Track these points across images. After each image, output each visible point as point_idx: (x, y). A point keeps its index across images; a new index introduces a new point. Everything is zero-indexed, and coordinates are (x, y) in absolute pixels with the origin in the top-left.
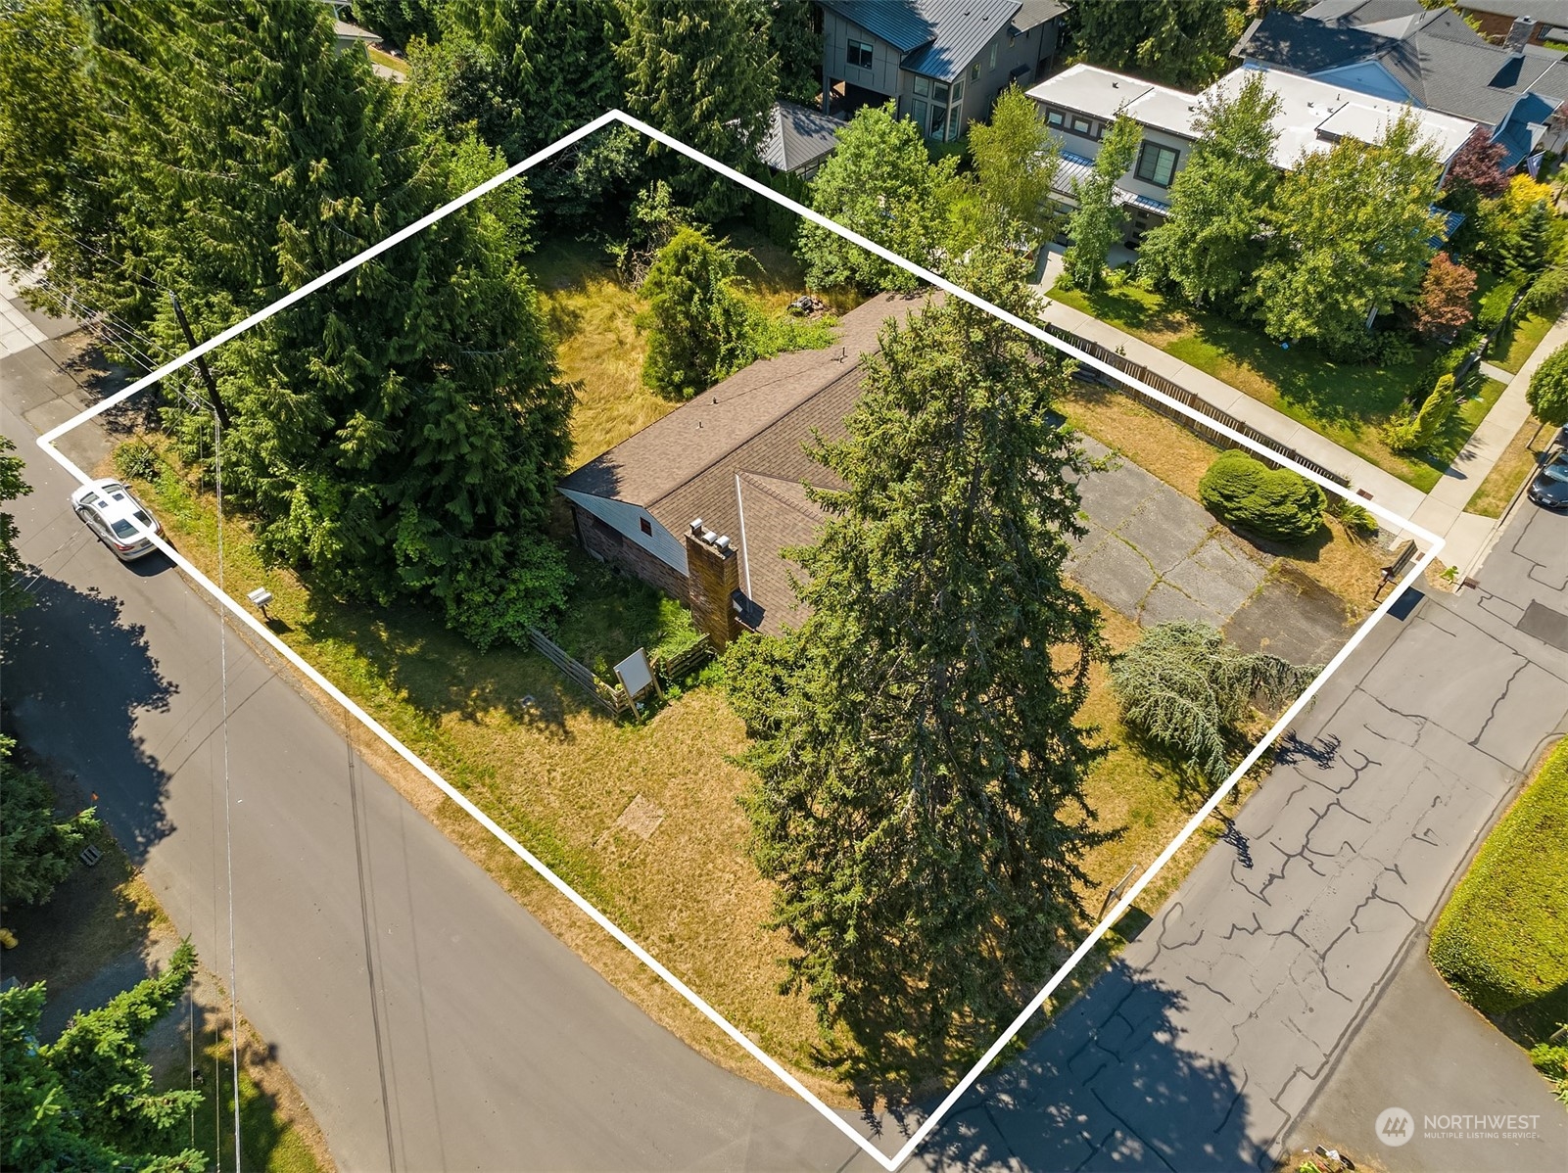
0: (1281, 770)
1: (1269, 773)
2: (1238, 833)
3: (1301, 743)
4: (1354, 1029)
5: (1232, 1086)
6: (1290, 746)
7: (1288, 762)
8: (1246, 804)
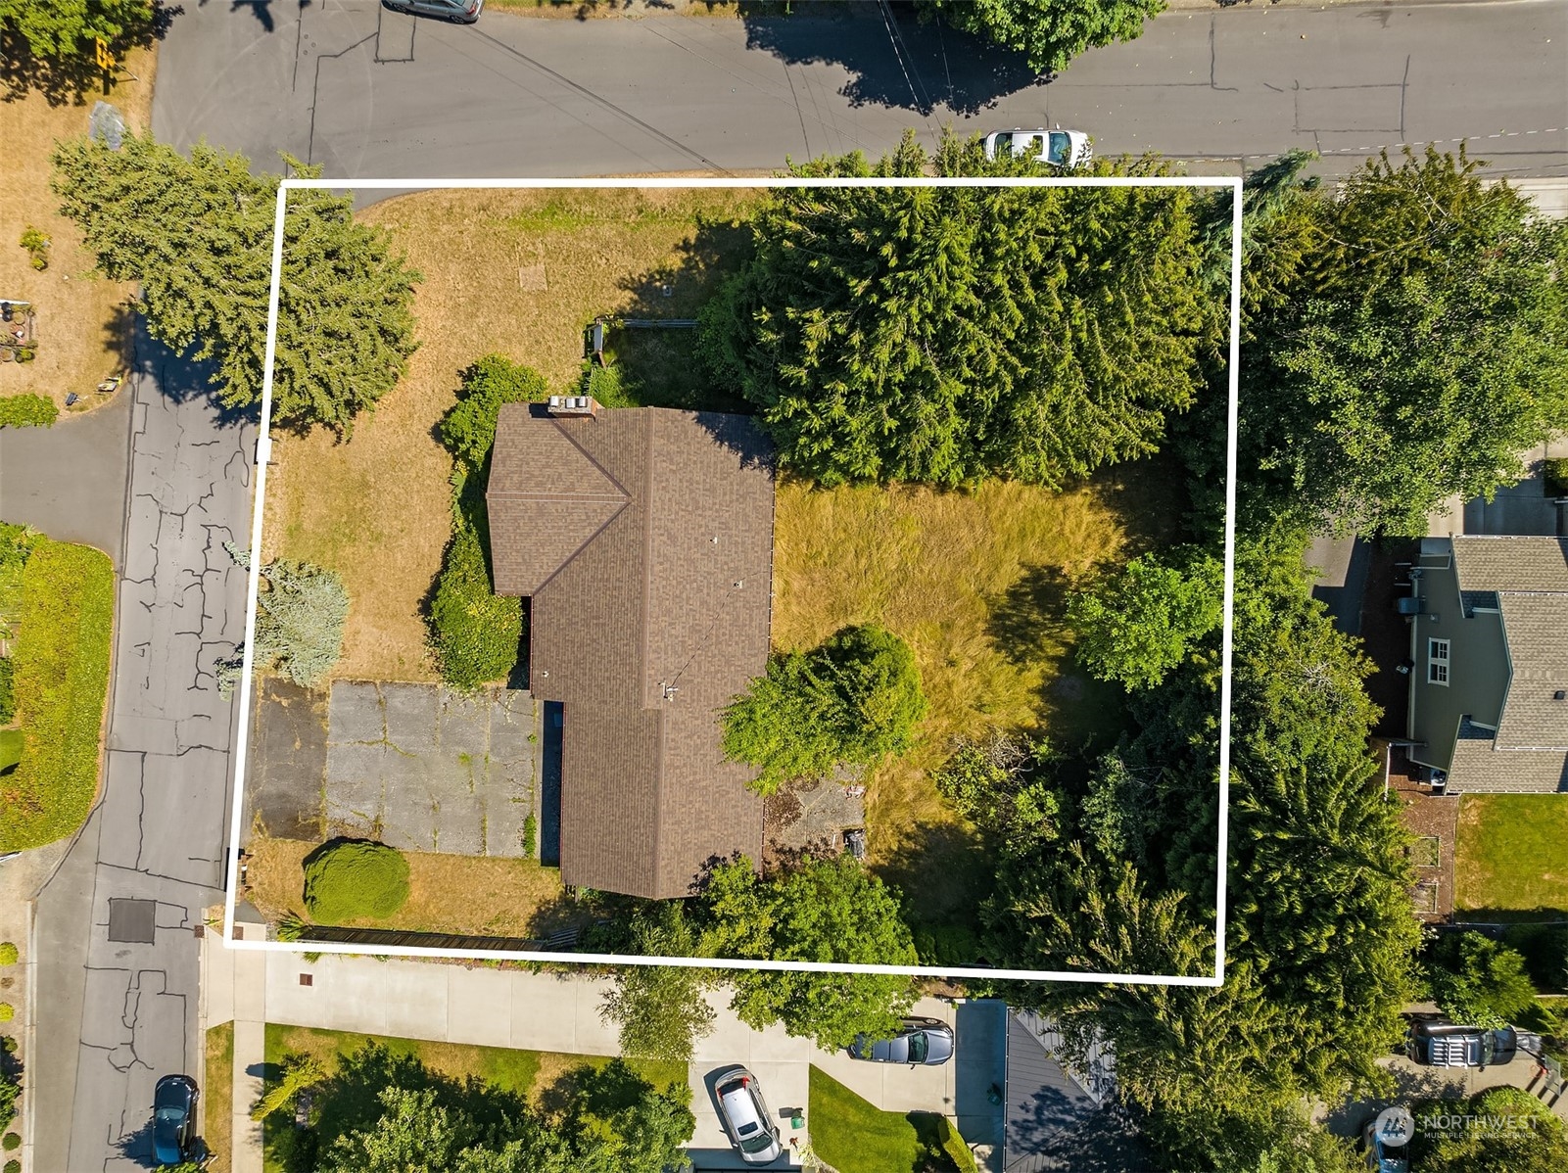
4: (129, 478)
5: (170, 396)
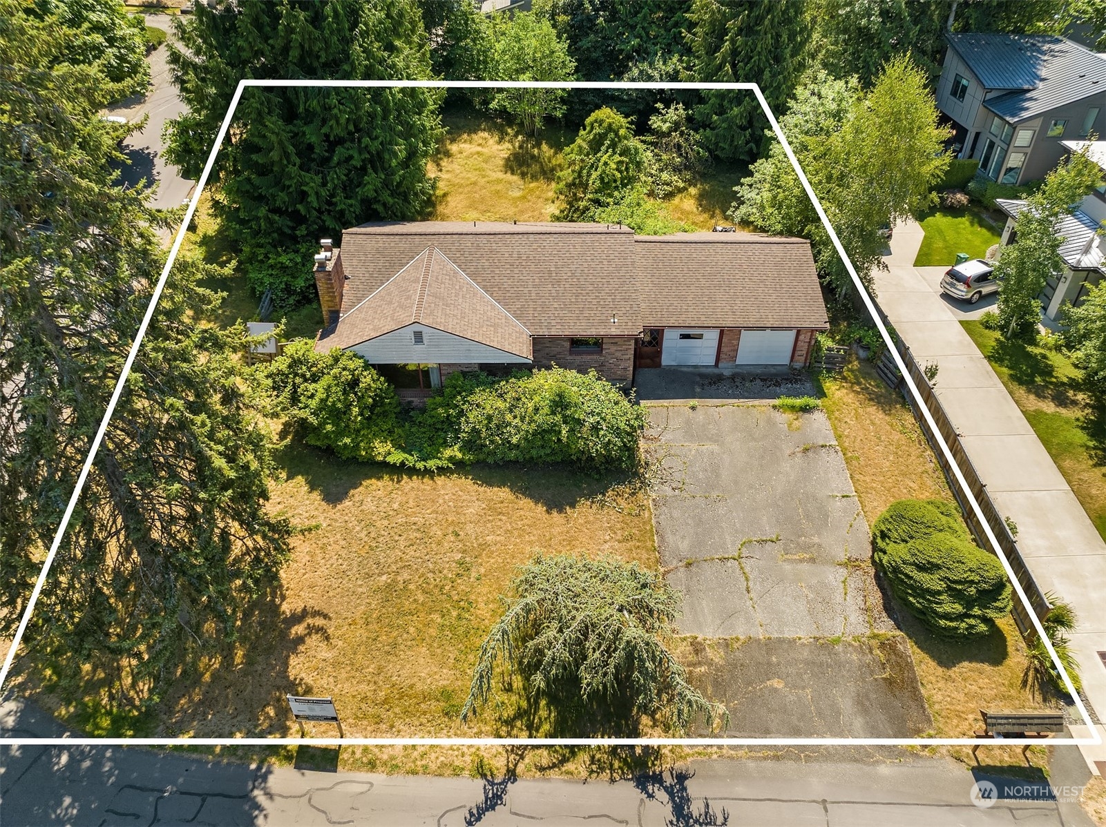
0: (627, 791)
1: (613, 781)
2: (504, 791)
3: (685, 789)
6: (668, 780)
7: (644, 789)
8: (549, 780)
